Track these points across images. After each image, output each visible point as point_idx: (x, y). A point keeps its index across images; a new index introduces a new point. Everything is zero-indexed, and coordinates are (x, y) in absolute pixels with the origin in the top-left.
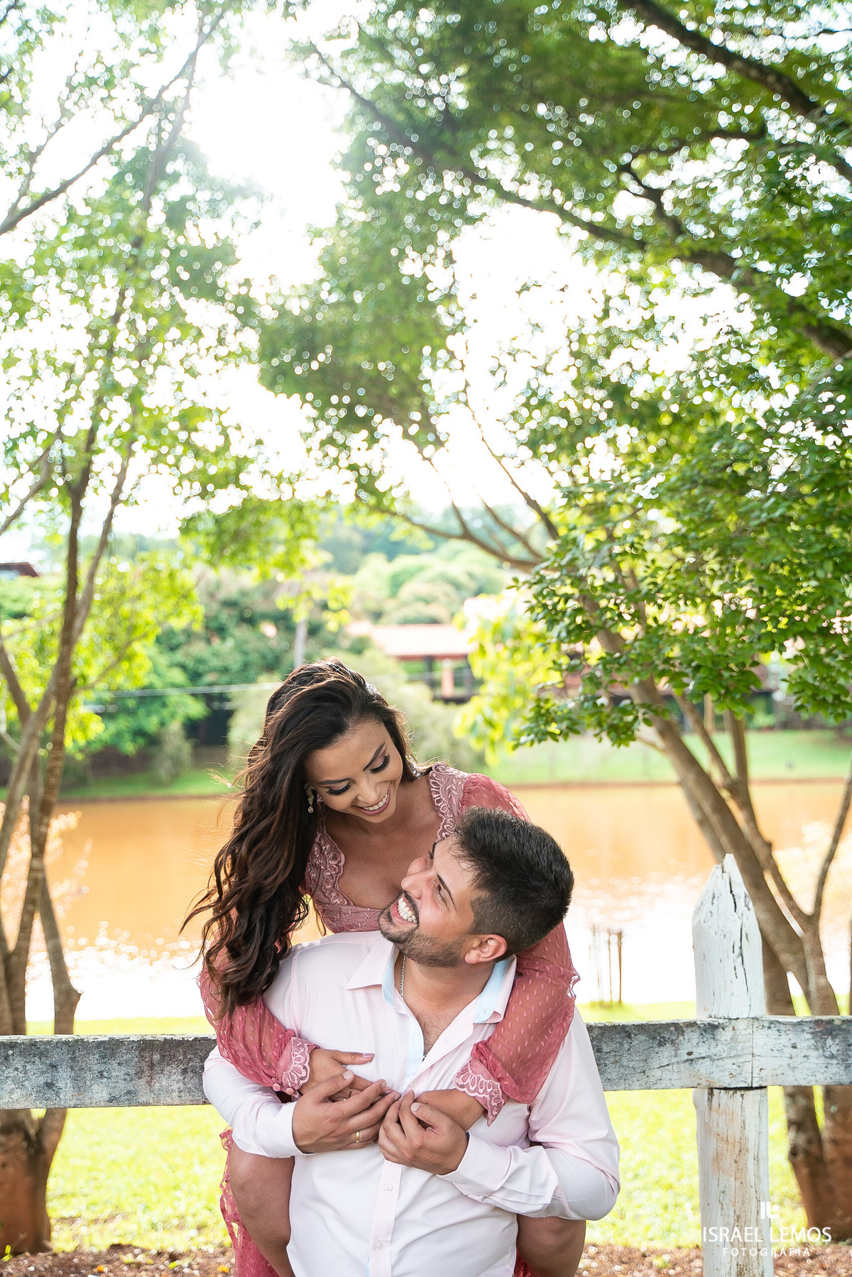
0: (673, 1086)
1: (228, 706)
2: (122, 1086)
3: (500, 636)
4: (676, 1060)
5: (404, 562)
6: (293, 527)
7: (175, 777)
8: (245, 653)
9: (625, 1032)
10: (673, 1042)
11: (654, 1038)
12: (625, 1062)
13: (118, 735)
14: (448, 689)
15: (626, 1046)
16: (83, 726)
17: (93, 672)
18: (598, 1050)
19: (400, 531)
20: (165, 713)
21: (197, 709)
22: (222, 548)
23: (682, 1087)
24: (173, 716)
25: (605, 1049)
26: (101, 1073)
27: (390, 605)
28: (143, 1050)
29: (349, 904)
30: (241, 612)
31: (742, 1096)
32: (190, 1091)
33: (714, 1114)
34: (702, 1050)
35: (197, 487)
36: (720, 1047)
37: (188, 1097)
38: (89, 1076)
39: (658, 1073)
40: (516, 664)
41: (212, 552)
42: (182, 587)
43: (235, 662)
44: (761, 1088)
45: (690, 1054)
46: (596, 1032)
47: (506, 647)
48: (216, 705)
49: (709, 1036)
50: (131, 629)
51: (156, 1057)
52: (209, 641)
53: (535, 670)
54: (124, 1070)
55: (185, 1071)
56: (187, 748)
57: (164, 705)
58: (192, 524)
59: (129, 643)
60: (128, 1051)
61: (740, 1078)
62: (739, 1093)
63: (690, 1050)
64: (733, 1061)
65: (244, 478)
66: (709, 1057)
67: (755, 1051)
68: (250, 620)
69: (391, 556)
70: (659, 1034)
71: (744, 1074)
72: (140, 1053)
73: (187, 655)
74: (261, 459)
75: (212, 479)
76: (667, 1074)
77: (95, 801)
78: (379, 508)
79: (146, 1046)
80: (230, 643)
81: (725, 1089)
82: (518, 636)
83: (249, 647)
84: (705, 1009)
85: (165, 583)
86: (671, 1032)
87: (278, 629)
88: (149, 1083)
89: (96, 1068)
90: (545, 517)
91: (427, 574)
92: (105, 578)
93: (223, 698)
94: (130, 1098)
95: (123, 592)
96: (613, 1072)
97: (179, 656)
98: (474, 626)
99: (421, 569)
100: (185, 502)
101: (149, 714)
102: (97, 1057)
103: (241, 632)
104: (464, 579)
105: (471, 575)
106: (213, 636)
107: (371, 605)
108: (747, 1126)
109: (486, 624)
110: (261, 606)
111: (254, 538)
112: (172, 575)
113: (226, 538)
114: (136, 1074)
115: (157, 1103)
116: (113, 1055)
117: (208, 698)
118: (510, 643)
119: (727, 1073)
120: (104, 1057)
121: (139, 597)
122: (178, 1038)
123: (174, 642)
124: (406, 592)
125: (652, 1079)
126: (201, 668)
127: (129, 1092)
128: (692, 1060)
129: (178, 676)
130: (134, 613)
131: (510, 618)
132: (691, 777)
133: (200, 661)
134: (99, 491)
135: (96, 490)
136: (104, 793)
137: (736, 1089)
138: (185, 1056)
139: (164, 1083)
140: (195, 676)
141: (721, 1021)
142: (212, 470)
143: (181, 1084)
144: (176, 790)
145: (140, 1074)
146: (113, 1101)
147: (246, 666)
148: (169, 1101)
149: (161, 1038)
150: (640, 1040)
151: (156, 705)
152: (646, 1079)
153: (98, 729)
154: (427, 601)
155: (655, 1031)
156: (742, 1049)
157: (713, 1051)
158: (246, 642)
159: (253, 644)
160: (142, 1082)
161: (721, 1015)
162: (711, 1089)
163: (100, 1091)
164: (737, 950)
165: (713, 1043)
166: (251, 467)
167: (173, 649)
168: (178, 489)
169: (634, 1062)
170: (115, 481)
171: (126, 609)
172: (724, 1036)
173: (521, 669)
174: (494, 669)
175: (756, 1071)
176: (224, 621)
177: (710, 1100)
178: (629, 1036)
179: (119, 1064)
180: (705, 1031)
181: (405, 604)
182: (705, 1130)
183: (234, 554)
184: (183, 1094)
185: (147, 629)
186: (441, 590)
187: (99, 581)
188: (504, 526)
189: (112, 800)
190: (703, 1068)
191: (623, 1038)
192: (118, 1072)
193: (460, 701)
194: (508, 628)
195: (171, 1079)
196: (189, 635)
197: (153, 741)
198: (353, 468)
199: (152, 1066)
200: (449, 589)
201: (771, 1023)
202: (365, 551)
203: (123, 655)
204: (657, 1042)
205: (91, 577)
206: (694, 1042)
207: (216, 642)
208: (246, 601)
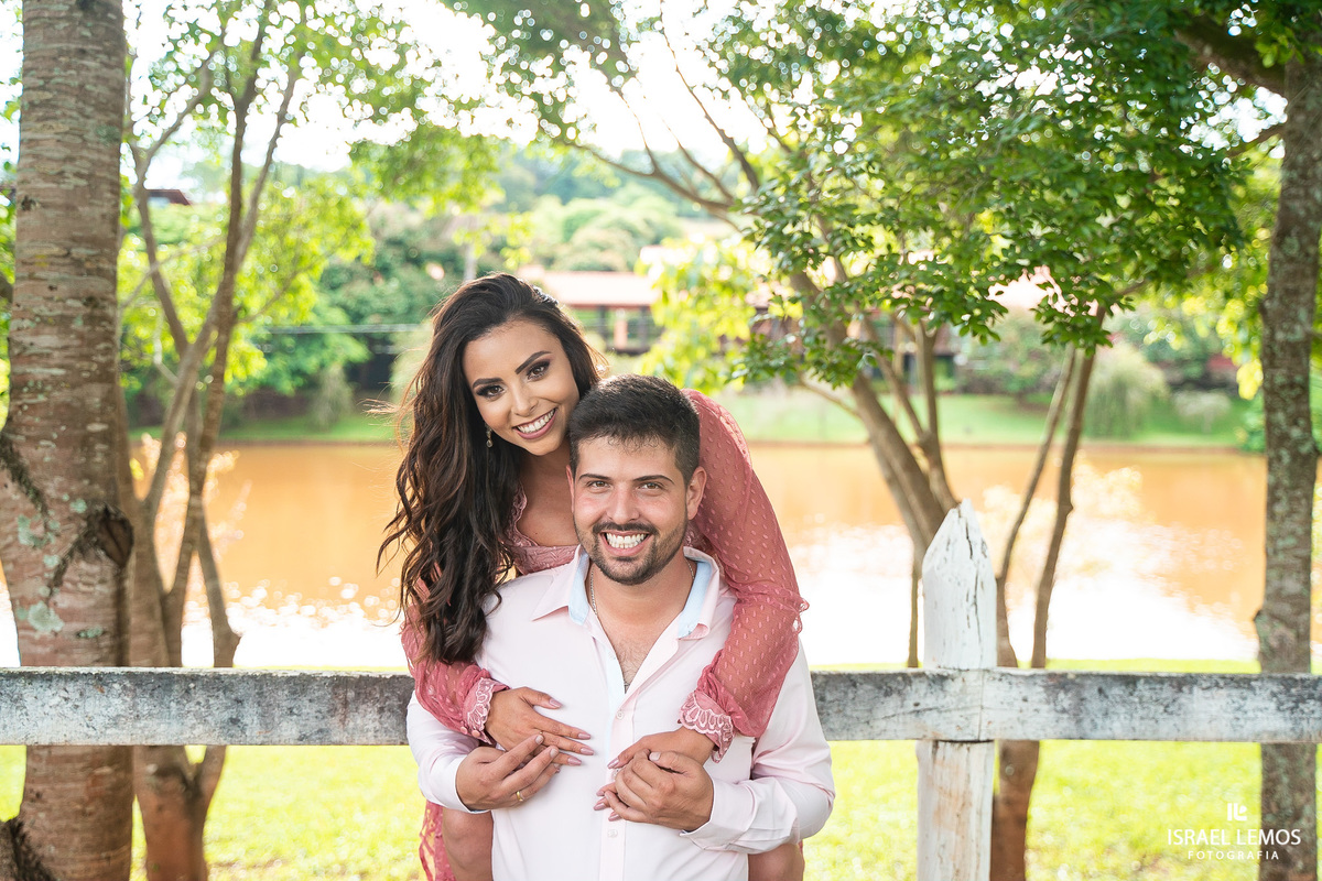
0: (897, 738)
1: (391, 350)
2: (314, 724)
3: (684, 282)
4: (902, 710)
5: (578, 206)
6: (471, 157)
7: (334, 422)
8: (410, 296)
9: (850, 681)
10: (899, 693)
11: (880, 688)
12: (848, 712)
13: (276, 374)
14: (621, 340)
15: (851, 695)
16: (244, 361)
17: (254, 304)
18: (820, 698)
19: (585, 166)
20: (325, 354)
21: (358, 352)
22: (396, 177)
23: (906, 739)
24: (333, 358)
25: (829, 697)
26: (291, 709)
27: (563, 251)
28: (337, 686)
29: (533, 545)
30: (407, 252)
31: (968, 749)
32: (386, 731)
33: (938, 767)
34: (929, 702)
35: (369, 110)
36: (948, 699)
37: (382, 737)
38: (277, 712)
39: (883, 724)
40: (700, 313)
41: (384, 181)
42: (352, 217)
43: (399, 304)
44: (988, 741)
45: (917, 705)
46: (820, 680)
47: (690, 294)
48: (379, 348)
49: (938, 687)
50: (297, 260)
51: (351, 694)
52: (372, 281)
53: (719, 320)
54: (315, 706)
55: (381, 710)
56: (346, 392)
57: (324, 346)
58: (362, 149)
59: (295, 274)
60: (320, 687)
61: (968, 731)
62: (965, 746)
63: (918, 701)
64: (962, 713)
65: (421, 103)
66: (936, 708)
67: (984, 704)
68: (416, 261)
69: (565, 200)
70: (886, 684)
71: (971, 727)
72: (333, 689)
73: (349, 295)
74: (439, 82)
75: (385, 101)
76: (891, 725)
77: (249, 444)
78: (562, 140)
79: (340, 683)
80: (394, 284)
81: (951, 741)
82: (703, 283)
83: (415, 289)
84: (934, 660)
85: (334, 212)
86: (899, 683)
87: (446, 272)
88: (343, 721)
89: (285, 704)
90: (740, 155)
91: (603, 220)
92: (269, 204)
93: (385, 340)
94: (322, 737)
95: (288, 219)
96: (835, 721)
97: (340, 296)
98: (656, 273)
99: (596, 214)
100: (356, 125)
101: (308, 353)
102: (286, 692)
103: (407, 273)
104: (641, 227)
105: (648, 223)
106: (377, 275)
107: (544, 250)
108: (972, 779)
109: (670, 270)
110: (427, 245)
111: (429, 168)
112: (341, 204)
113: (400, 165)
114: (328, 712)
115: (350, 743)
116: (304, 691)
117: (369, 340)
118: (695, 290)
119: (954, 726)
120: (294, 693)
121: (306, 226)
122: (375, 675)
123: (335, 280)
124: (580, 237)
125: (877, 730)
126: (363, 309)
127: (321, 731)
128: (918, 712)
129: (338, 317)
130: (300, 243)
131: (696, 264)
132: (882, 434)
133: (362, 302)
134: (262, 109)
135: (259, 107)
136: (259, 436)
137: (963, 742)
138: (382, 692)
139: (359, 721)
140: (356, 317)
141: (951, 672)
142: (387, 91)
143: (377, 724)
144: (336, 436)
145: (332, 711)
146: (303, 739)
147: (410, 309)
148: (365, 741)
149: (356, 675)
150: (865, 690)
151: (315, 346)
152: (870, 729)
153: (259, 366)
154: (602, 248)
155: (882, 680)
156: (971, 701)
157: (942, 702)
158: (411, 283)
159: (419, 286)
160: (335, 721)
161: (950, 666)
162: (936, 743)
163: (289, 728)
164: (971, 599)
165: (942, 695)
166: (427, 90)
167: (334, 288)
168: (348, 110)
169: (859, 711)
170: (281, 98)
171: (291, 237)
172: (952, 687)
173: (705, 319)
174: (677, 317)
175: (984, 724)
176: (388, 261)
177: (934, 753)
178: (854, 685)
179: (310, 701)
180: (934, 682)
181: (579, 250)
182: (927, 783)
183: (409, 183)
184: (379, 734)
185: (314, 259)
186: (617, 237)
187: (263, 205)
188: (695, 165)
189: (268, 444)
190: (930, 719)
191: (848, 687)
192: (309, 709)
193: (633, 353)
194: (693, 274)
195: (367, 718)
196: (352, 275)
197: (311, 384)
198: (537, 97)
199: (346, 704)
200: (625, 236)
201: (1003, 675)
202: (539, 193)
203: (287, 286)
204: (883, 692)
205: (255, 201)
206: (922, 692)
207: (380, 283)
208: (412, 241)
